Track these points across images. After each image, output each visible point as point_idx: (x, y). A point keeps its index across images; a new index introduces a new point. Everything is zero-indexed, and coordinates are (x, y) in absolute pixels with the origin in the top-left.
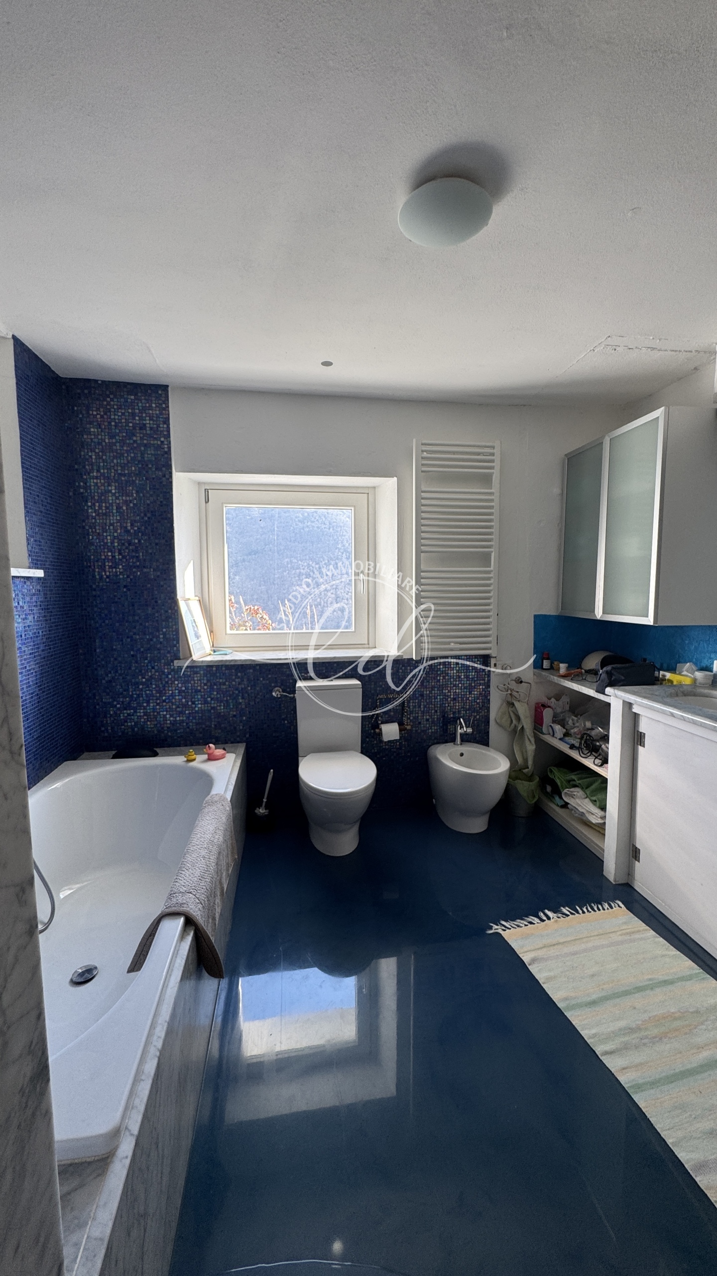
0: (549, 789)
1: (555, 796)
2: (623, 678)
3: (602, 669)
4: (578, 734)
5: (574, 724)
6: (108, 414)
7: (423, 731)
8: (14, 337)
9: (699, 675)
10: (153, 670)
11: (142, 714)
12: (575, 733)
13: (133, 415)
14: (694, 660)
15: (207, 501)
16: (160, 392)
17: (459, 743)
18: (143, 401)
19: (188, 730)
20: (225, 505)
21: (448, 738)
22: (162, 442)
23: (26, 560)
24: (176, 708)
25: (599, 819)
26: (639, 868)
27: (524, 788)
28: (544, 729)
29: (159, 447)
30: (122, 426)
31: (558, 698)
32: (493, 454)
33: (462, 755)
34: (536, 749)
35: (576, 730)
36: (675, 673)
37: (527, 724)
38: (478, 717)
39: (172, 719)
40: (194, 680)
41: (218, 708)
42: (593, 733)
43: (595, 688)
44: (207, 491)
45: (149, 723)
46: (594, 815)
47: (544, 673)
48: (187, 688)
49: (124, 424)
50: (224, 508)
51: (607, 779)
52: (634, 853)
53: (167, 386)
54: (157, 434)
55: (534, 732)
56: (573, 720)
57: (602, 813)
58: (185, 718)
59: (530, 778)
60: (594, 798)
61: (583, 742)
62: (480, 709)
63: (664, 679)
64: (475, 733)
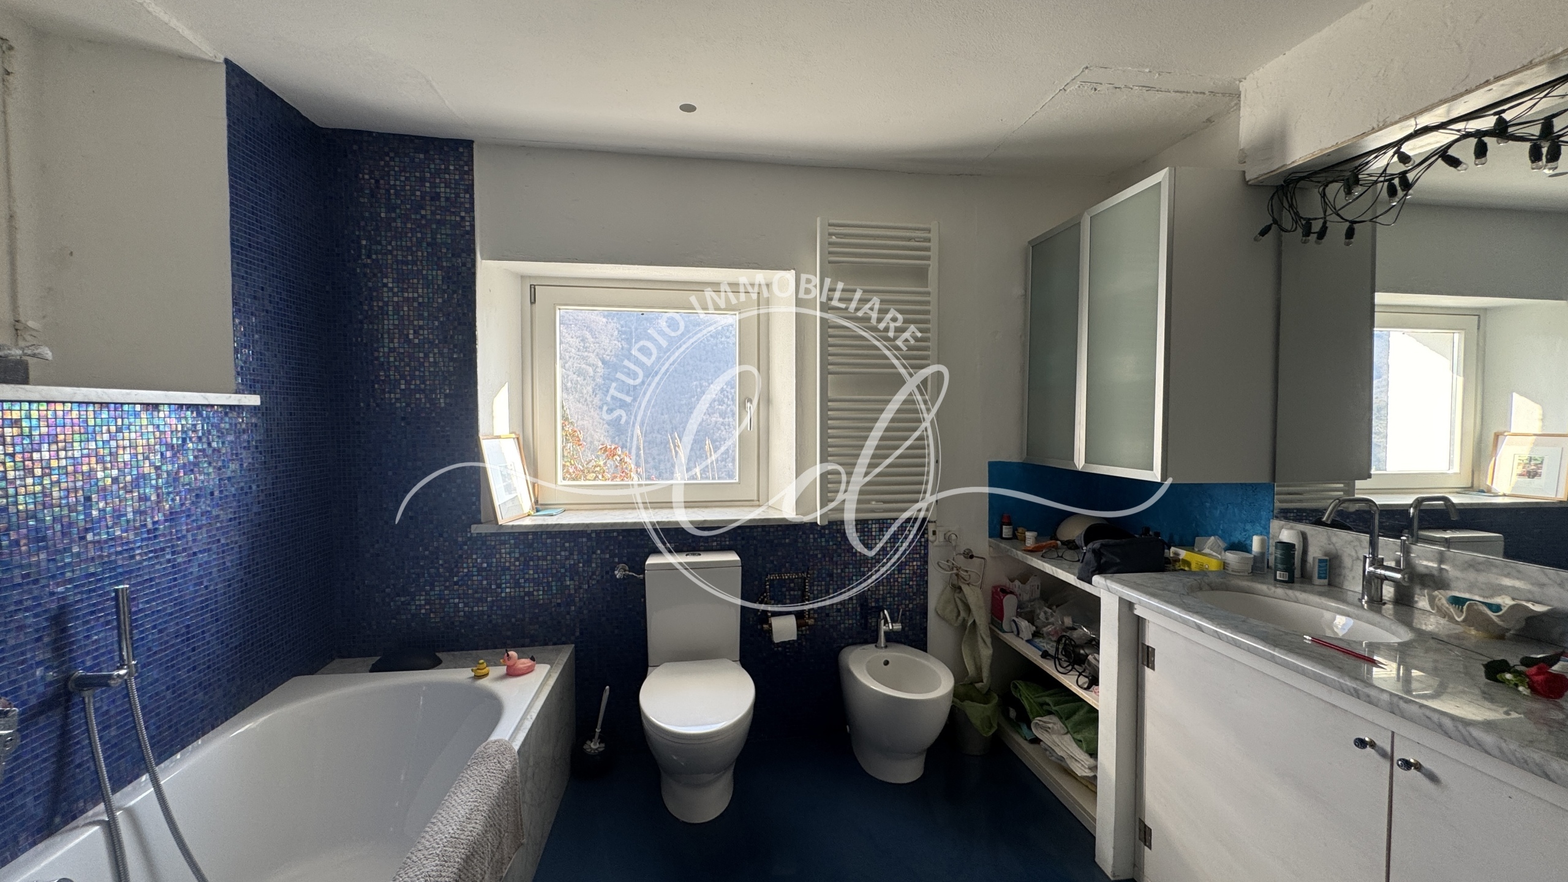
0: (1013, 714)
1: (1021, 724)
2: (1118, 561)
3: (1086, 546)
4: (1053, 635)
5: (1047, 619)
6: (386, 178)
7: (831, 626)
8: (227, 61)
9: (1231, 557)
10: (442, 539)
11: (423, 602)
12: (1049, 634)
13: (422, 180)
14: (1220, 532)
15: (533, 301)
16: (461, 150)
17: (883, 645)
18: (437, 161)
19: (490, 626)
20: (558, 307)
21: (868, 636)
22: (463, 218)
23: (234, 381)
24: (473, 594)
25: (1087, 771)
26: (1149, 855)
27: (977, 713)
28: (1005, 626)
29: (458, 225)
30: (405, 196)
31: (1024, 580)
32: (929, 240)
33: (886, 663)
34: (993, 655)
35: (1049, 628)
36: (1193, 551)
37: (981, 617)
38: (911, 606)
39: (466, 609)
40: (500, 553)
41: (535, 593)
42: (1075, 635)
43: (1076, 571)
44: (533, 288)
45: (432, 615)
46: (1080, 765)
47: (1003, 545)
48: (490, 565)
49: (409, 193)
50: (558, 311)
51: (1097, 711)
52: (1142, 833)
53: (472, 142)
54: (455, 207)
55: (990, 628)
56: (1045, 613)
57: (1091, 761)
58: (485, 608)
59: (985, 698)
60: (1079, 737)
61: (1061, 647)
62: (914, 594)
63: (1176, 560)
64: (907, 629)
